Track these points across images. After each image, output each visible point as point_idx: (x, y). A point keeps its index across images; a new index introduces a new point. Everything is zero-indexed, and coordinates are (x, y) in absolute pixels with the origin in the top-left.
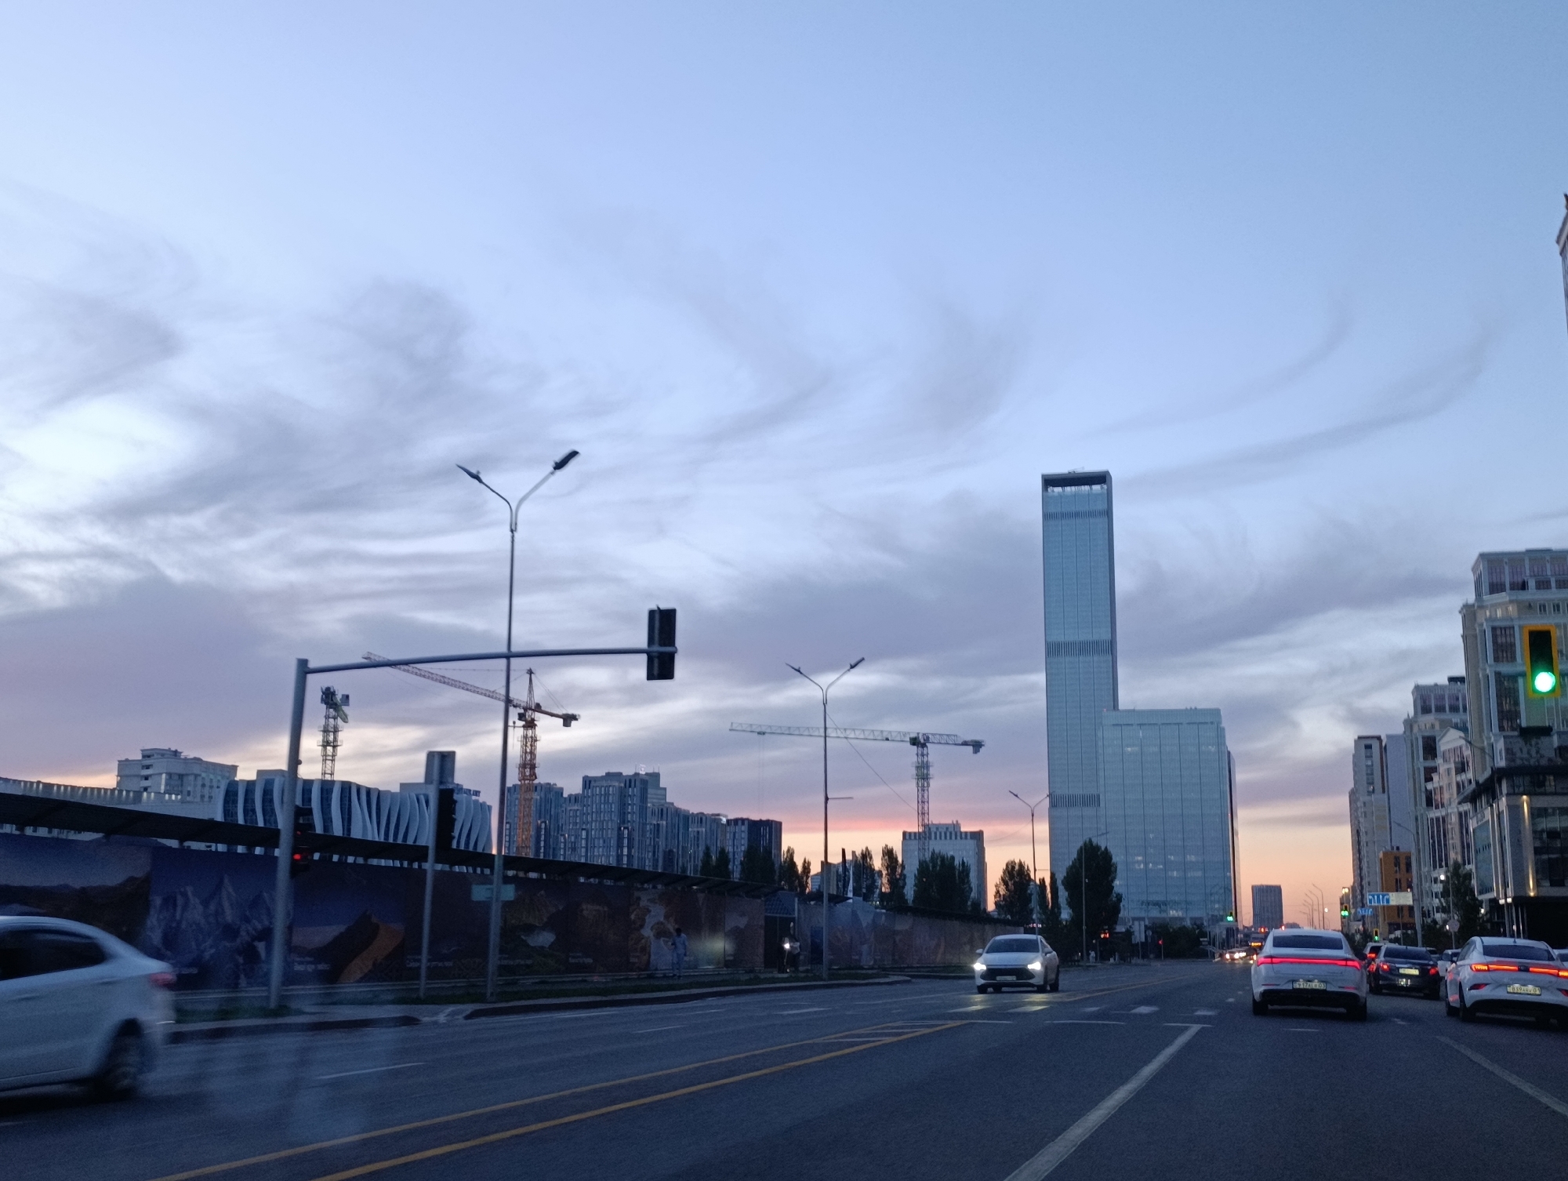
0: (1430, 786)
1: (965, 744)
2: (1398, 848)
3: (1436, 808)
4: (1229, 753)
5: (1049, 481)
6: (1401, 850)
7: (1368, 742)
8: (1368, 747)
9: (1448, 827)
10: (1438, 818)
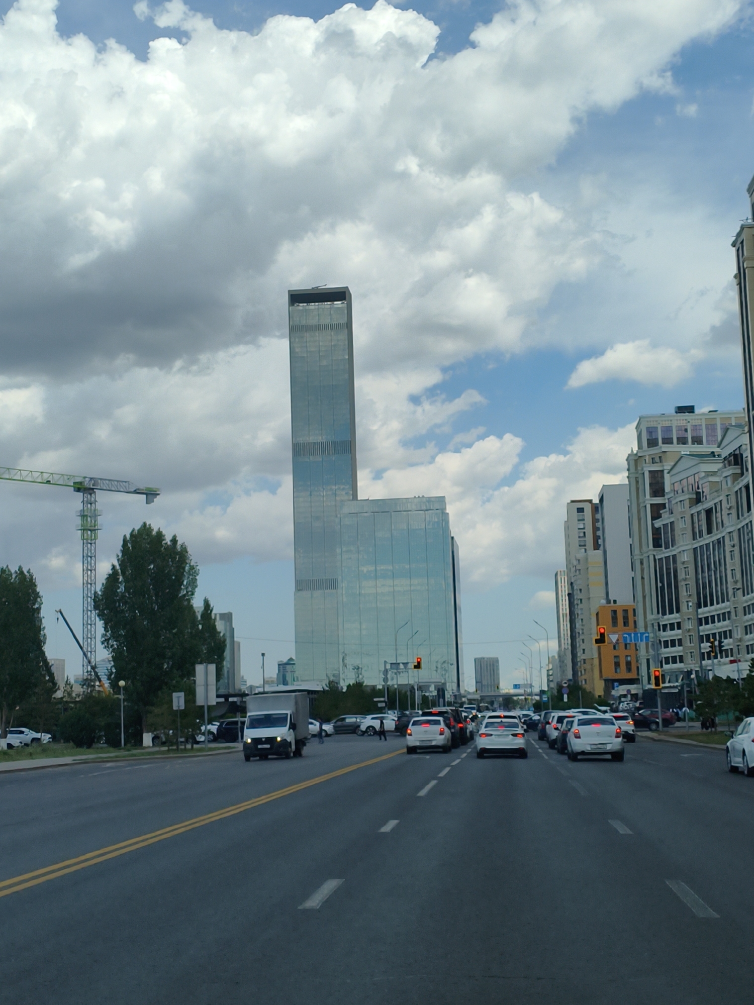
1: (136, 492)
2: (615, 602)
3: (666, 548)
4: (452, 538)
5: (297, 298)
6: (618, 603)
7: (580, 505)
8: (580, 510)
9: (680, 567)
10: (667, 558)
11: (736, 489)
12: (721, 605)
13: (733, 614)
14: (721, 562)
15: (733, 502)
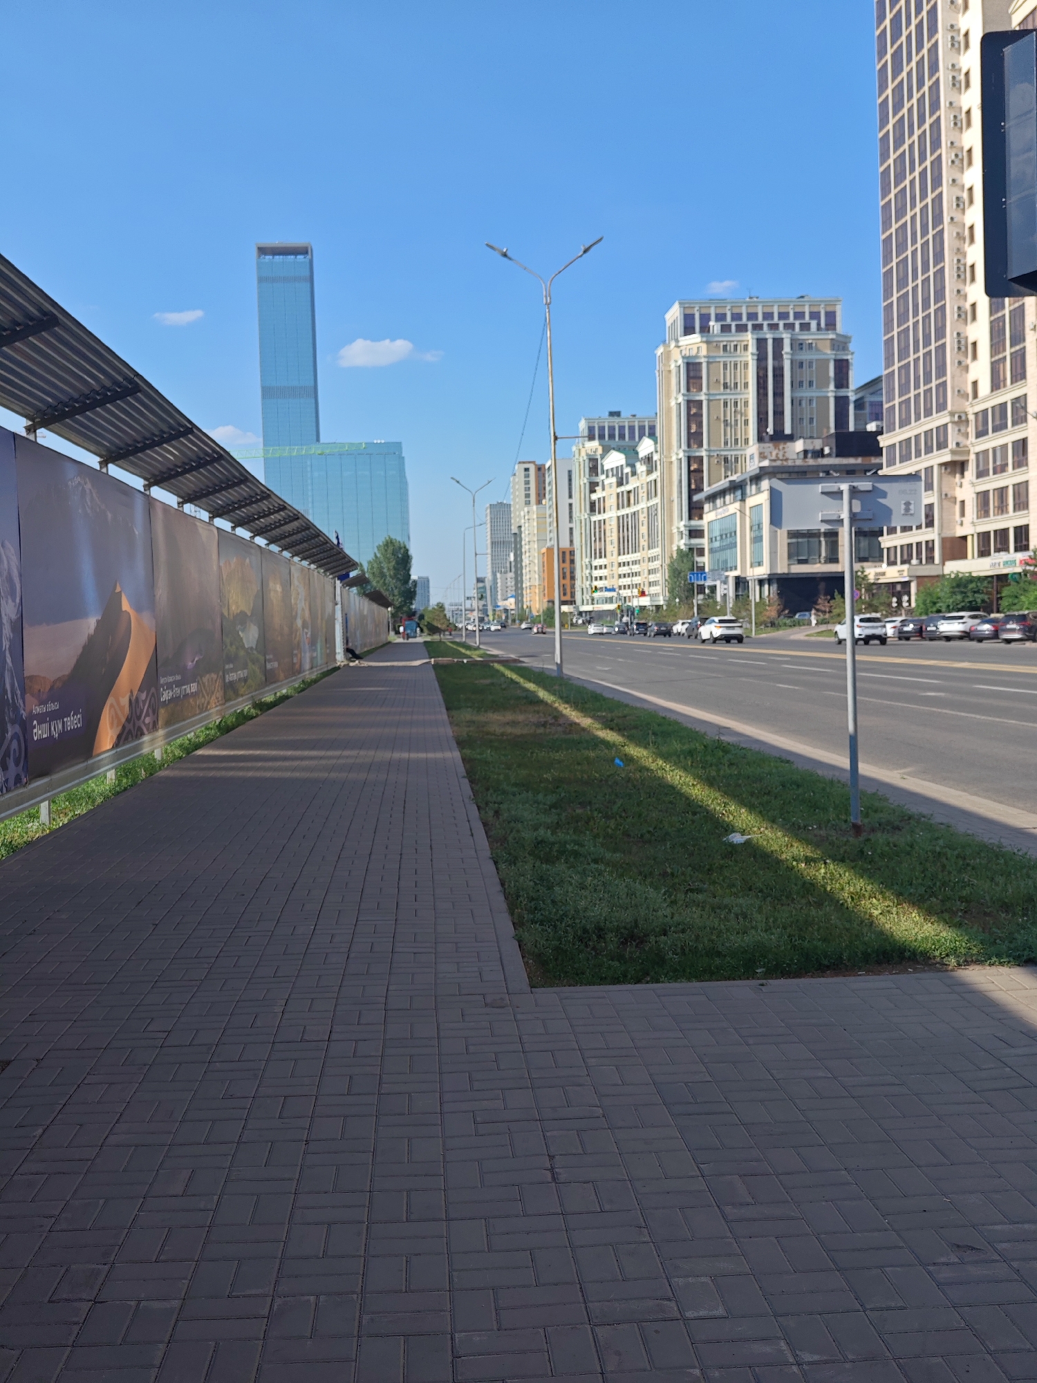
0: (594, 497)
3: (599, 514)
5: (264, 250)
7: (527, 466)
8: (527, 470)
9: (608, 527)
10: (600, 521)
11: (648, 480)
12: (635, 555)
13: (641, 561)
14: (635, 527)
15: (645, 490)
